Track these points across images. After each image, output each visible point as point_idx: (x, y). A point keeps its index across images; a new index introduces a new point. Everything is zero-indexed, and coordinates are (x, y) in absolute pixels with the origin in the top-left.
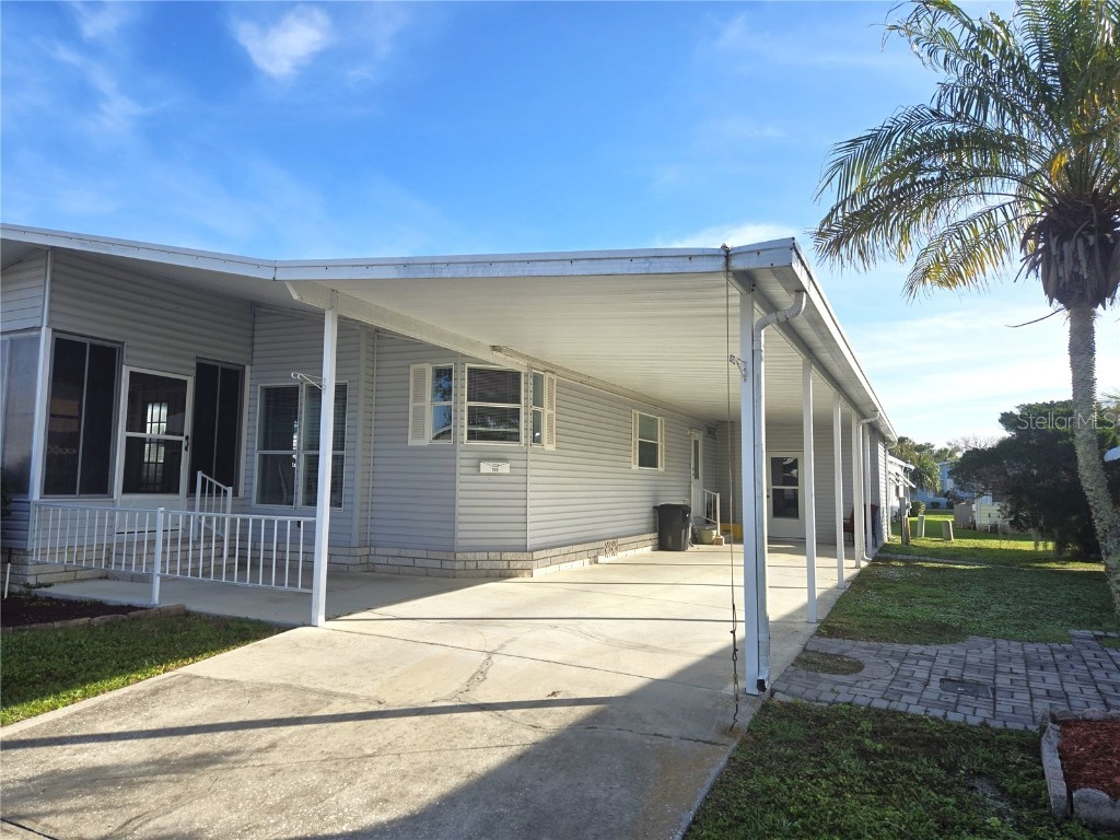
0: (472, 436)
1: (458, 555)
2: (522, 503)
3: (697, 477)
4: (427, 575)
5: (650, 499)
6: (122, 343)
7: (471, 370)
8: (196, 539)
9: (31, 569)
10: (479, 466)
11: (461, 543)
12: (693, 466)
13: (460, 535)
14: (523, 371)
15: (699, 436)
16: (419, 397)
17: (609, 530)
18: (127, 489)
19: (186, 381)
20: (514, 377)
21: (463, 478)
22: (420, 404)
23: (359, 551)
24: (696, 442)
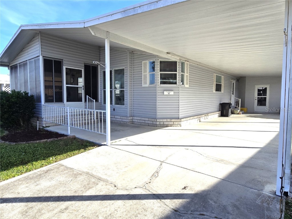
0: (162, 83)
1: (158, 120)
2: (178, 104)
3: (233, 94)
4: (149, 126)
5: (219, 101)
6: (63, 60)
7: (161, 62)
8: (88, 114)
9: (44, 123)
10: (164, 93)
11: (159, 116)
12: (232, 91)
13: (158, 114)
14: (178, 61)
15: (234, 82)
16: (145, 71)
17: (205, 112)
18: (68, 101)
19: (82, 70)
20: (175, 63)
21: (159, 96)
22: (145, 74)
23: (129, 118)
24: (233, 83)
